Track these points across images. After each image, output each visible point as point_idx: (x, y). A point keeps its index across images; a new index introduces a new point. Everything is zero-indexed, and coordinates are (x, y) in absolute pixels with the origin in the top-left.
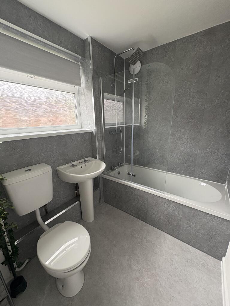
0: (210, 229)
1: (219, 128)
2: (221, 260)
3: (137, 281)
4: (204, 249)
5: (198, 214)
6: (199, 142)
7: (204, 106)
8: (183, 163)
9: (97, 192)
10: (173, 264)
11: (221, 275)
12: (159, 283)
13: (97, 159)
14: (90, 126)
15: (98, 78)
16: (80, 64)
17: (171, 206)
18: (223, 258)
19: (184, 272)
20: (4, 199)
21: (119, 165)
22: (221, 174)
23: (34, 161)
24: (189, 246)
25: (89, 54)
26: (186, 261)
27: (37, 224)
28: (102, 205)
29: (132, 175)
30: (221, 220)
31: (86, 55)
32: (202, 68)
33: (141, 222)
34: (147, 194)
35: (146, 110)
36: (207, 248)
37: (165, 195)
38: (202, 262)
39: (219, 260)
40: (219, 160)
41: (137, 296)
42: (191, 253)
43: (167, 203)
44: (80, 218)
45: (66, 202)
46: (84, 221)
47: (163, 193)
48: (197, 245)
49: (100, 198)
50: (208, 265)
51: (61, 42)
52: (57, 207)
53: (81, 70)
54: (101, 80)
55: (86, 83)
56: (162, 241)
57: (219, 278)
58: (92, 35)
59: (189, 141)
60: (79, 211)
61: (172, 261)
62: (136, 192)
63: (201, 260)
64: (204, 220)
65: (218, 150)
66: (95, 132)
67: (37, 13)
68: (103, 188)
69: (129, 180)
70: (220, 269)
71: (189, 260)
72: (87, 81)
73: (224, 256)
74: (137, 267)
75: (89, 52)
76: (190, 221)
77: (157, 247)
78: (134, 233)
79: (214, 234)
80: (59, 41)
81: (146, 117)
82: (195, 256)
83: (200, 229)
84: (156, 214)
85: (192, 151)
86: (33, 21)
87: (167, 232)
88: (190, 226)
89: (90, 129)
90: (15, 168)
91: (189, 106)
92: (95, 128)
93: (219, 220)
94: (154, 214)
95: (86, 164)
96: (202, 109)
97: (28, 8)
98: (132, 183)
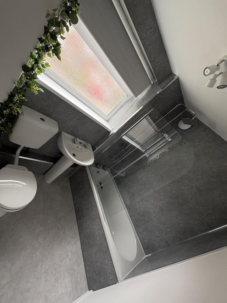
0: (103, 269)
1: (183, 223)
2: (89, 290)
3: (32, 248)
4: (88, 274)
5: (107, 254)
6: (162, 215)
7: (191, 200)
8: (139, 215)
9: (72, 169)
10: (62, 262)
11: (79, 297)
12: (42, 263)
13: (93, 151)
14: (113, 127)
15: (152, 106)
16: (152, 83)
17: (100, 231)
18: (92, 291)
19: (62, 272)
20: (10, 124)
21: (104, 167)
22: (151, 248)
23: (53, 115)
24: (83, 262)
25: (164, 85)
26: (71, 269)
27: (14, 153)
28: (66, 178)
29: (101, 186)
30: (114, 273)
31: (162, 83)
32: (218, 179)
33: (75, 217)
34: (96, 207)
35: (162, 153)
36: (90, 275)
37: (104, 221)
38: (78, 279)
39: (89, 288)
40: (160, 239)
41: (23, 256)
42: (79, 267)
43: (100, 227)
44: (44, 173)
45: (46, 155)
46: (44, 177)
47: (104, 219)
48: (87, 268)
49: (69, 174)
50: (79, 284)
51: (154, 61)
52: (38, 153)
53: (148, 88)
54: (153, 109)
55: (142, 99)
56: (73, 242)
57: (76, 298)
58: (180, 77)
59: (158, 208)
60: (48, 169)
61: (64, 259)
62: (92, 198)
63: (79, 277)
64: (106, 261)
65: (166, 234)
66: (112, 134)
67: (159, 30)
68: (77, 170)
69: (97, 187)
70: (83, 294)
71: (73, 270)
72: (144, 99)
73: (93, 291)
74: (41, 240)
75: (165, 84)
76: (99, 251)
77: (65, 242)
78: (63, 219)
79: (102, 274)
80: (153, 60)
81: (157, 158)
82: (79, 272)
83: (99, 262)
84: (87, 223)
85: (152, 215)
86: (150, 32)
87: (81, 240)
88: (96, 254)
89: (111, 129)
90: (36, 109)
91: (183, 190)
92: (115, 132)
93: (113, 272)
94: (86, 222)
95: (83, 148)
96: (188, 201)
97: (156, 22)
98: (96, 190)
